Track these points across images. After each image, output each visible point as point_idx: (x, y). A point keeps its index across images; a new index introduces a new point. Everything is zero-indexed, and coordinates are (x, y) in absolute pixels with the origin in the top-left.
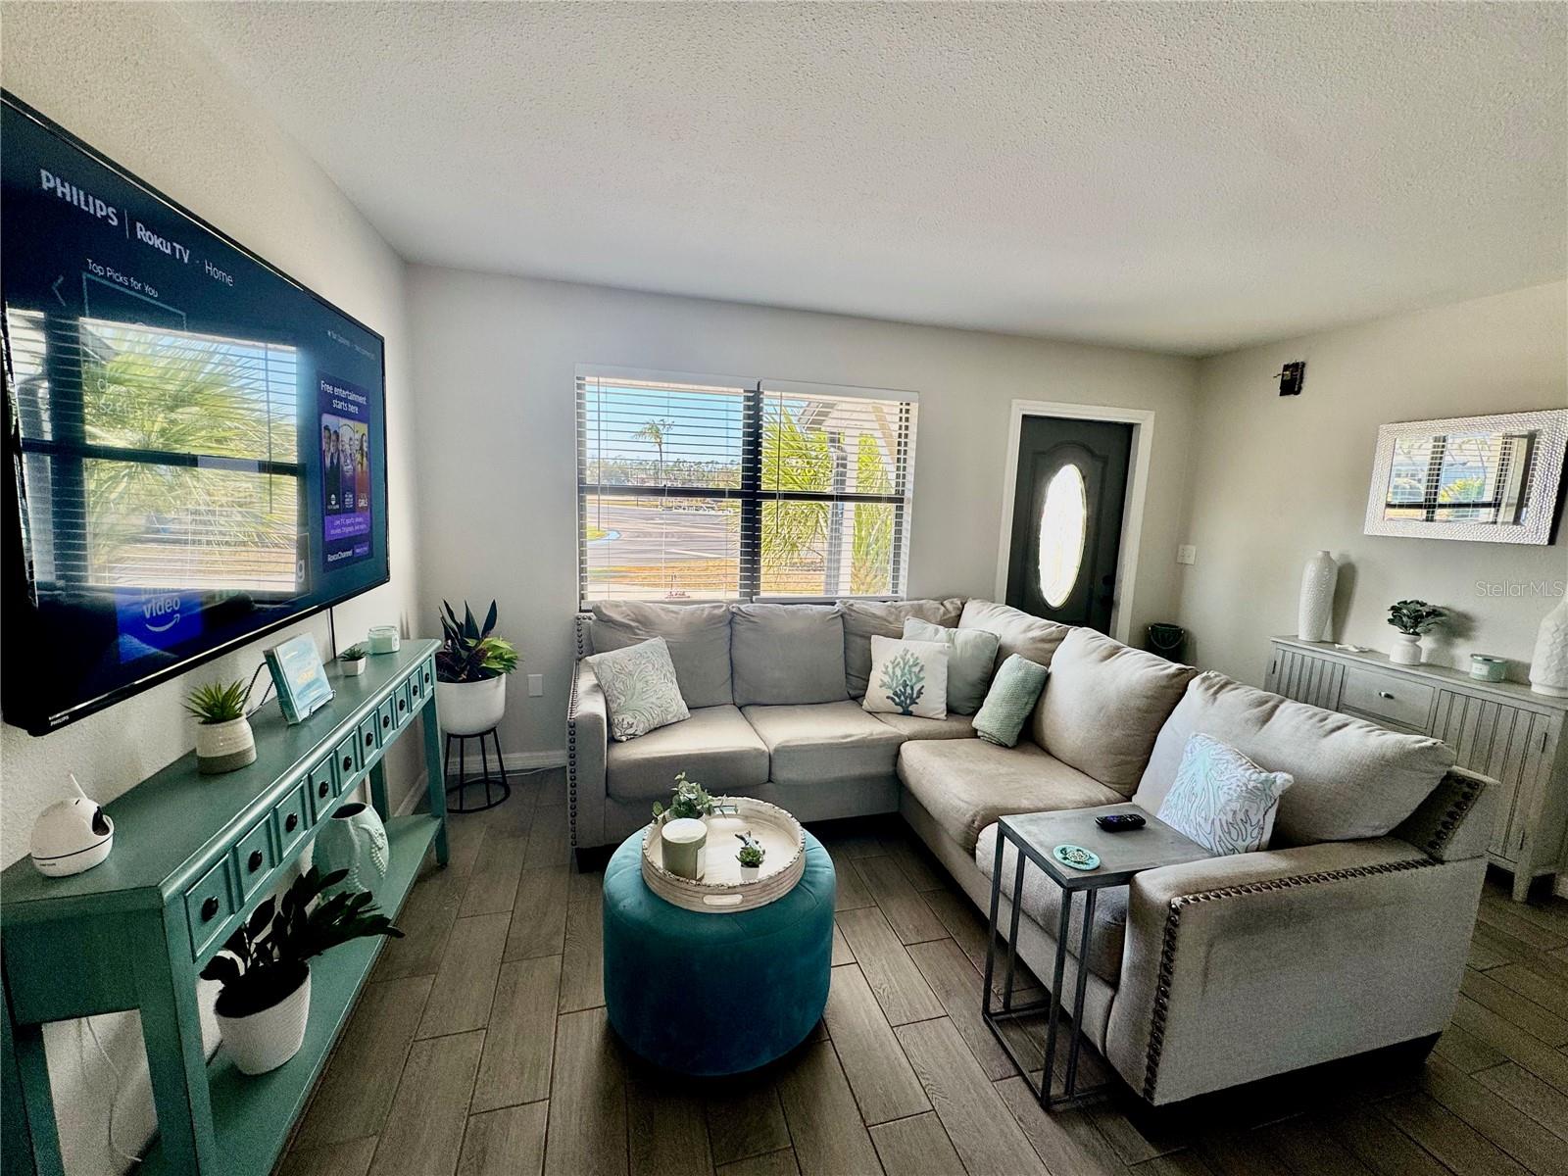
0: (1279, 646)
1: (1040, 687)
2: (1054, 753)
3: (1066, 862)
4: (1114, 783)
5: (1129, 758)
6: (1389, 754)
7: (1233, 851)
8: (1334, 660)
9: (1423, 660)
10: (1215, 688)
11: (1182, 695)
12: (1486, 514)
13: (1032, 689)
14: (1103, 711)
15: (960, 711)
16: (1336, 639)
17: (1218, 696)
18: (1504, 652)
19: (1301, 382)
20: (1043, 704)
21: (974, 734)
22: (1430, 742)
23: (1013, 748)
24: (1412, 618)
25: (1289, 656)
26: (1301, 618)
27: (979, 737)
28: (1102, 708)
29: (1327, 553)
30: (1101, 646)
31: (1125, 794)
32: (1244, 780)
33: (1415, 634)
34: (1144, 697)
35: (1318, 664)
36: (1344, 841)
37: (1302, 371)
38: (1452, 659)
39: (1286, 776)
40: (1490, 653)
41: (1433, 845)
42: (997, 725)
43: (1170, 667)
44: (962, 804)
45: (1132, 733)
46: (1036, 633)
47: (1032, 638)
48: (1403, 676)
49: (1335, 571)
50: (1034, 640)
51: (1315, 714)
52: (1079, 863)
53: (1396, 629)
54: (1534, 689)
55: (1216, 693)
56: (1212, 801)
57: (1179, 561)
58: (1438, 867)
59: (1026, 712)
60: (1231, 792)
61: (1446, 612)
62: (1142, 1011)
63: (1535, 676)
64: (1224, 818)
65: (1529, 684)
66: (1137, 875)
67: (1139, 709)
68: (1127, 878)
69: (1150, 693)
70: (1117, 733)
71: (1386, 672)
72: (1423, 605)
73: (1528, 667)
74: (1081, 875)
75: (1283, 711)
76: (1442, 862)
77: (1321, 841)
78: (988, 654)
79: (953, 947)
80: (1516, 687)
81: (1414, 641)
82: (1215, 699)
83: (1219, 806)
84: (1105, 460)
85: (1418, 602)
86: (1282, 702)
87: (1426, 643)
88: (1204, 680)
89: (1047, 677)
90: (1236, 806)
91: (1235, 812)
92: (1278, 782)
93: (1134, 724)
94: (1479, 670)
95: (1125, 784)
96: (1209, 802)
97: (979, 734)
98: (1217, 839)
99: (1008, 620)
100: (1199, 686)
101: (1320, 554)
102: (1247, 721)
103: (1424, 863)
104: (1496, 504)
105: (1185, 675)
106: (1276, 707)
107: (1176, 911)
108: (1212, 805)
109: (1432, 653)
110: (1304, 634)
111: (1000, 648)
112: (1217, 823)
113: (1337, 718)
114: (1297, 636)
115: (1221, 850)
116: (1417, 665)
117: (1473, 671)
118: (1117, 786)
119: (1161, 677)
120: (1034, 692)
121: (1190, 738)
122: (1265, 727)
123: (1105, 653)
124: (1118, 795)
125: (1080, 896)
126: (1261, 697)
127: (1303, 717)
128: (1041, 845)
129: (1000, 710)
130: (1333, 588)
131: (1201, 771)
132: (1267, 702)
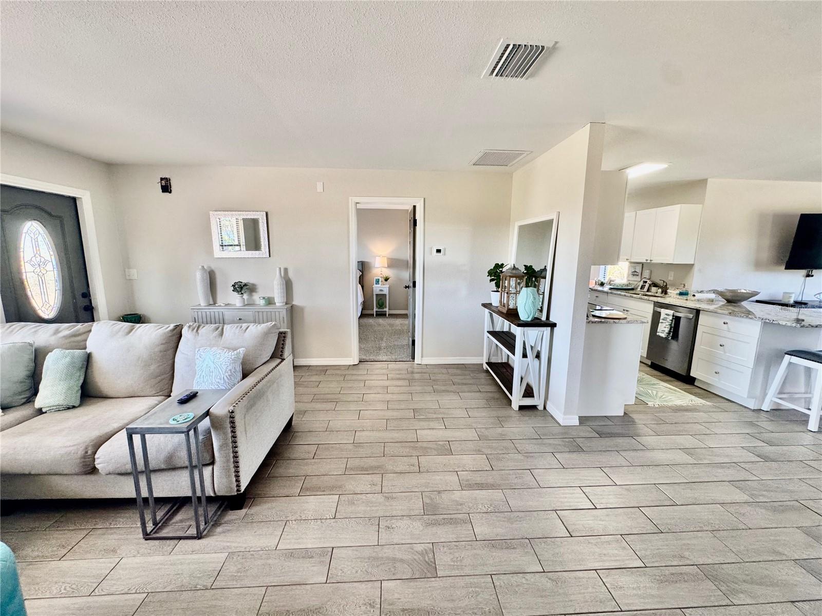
0: (195, 310)
1: (85, 363)
2: (111, 396)
3: (179, 422)
4: (158, 393)
5: (163, 377)
6: (265, 330)
7: (234, 385)
8: (218, 310)
9: (246, 303)
10: (196, 329)
11: (181, 336)
12: (237, 248)
13: (81, 365)
14: (140, 360)
15: (14, 404)
16: (215, 303)
17: (199, 331)
18: (267, 295)
19: (171, 187)
20: (90, 373)
21: (40, 412)
22: (273, 323)
23: (79, 406)
24: (240, 288)
25: (200, 313)
26: (200, 296)
27: (46, 412)
28: (139, 358)
29: (203, 267)
30: (122, 327)
31: (166, 395)
32: (230, 357)
33: (242, 294)
34: (162, 344)
35: (212, 313)
36: (263, 364)
37: (170, 183)
38: (254, 301)
39: (243, 349)
40: (264, 296)
41: (281, 355)
42: (63, 398)
43: (169, 326)
44: (71, 448)
45: (161, 364)
46: (67, 332)
47: (64, 337)
48: (242, 310)
49: (208, 274)
50: (66, 337)
51: (238, 326)
52: (185, 419)
53: (235, 293)
54: (277, 304)
55: (197, 330)
56: (220, 370)
57: (128, 278)
58: (285, 361)
59: (81, 381)
60: (227, 363)
61: (248, 284)
62: (228, 461)
63: (276, 300)
64: (227, 374)
65: (275, 304)
66: (211, 410)
67: (161, 352)
68: (207, 413)
69: (164, 342)
70: (153, 367)
71: (238, 310)
72: (242, 283)
73: (274, 298)
74: (189, 423)
75: (226, 329)
76: (285, 359)
77: (256, 369)
78: (27, 357)
79: (99, 532)
80: (272, 305)
81: (242, 297)
82: (198, 333)
83: (224, 371)
84: (60, 218)
85: (240, 282)
86: (223, 326)
87: (245, 296)
88: (189, 327)
89: (89, 357)
90: (230, 368)
91: (231, 370)
92: (241, 352)
93: (160, 359)
94: (262, 302)
95: (165, 390)
96: (219, 372)
97: (44, 410)
98: (227, 384)
99: (33, 330)
100: (188, 331)
101: (200, 267)
102: (215, 337)
103: (282, 362)
104: (239, 245)
105: (178, 328)
106: (223, 329)
107: (232, 412)
108: (221, 372)
109: (248, 299)
110: (203, 303)
111: (36, 350)
112: (225, 378)
113: (244, 326)
114: (200, 305)
115: (230, 387)
116: (244, 306)
117: (261, 303)
118: (161, 393)
119: (168, 332)
120: (81, 368)
121: (196, 352)
122: (223, 337)
123: (127, 331)
124: (163, 397)
125: (192, 433)
126: (216, 327)
127: (234, 328)
128: (161, 424)
129: (60, 388)
130: (209, 282)
131: (210, 362)
132: (219, 328)
